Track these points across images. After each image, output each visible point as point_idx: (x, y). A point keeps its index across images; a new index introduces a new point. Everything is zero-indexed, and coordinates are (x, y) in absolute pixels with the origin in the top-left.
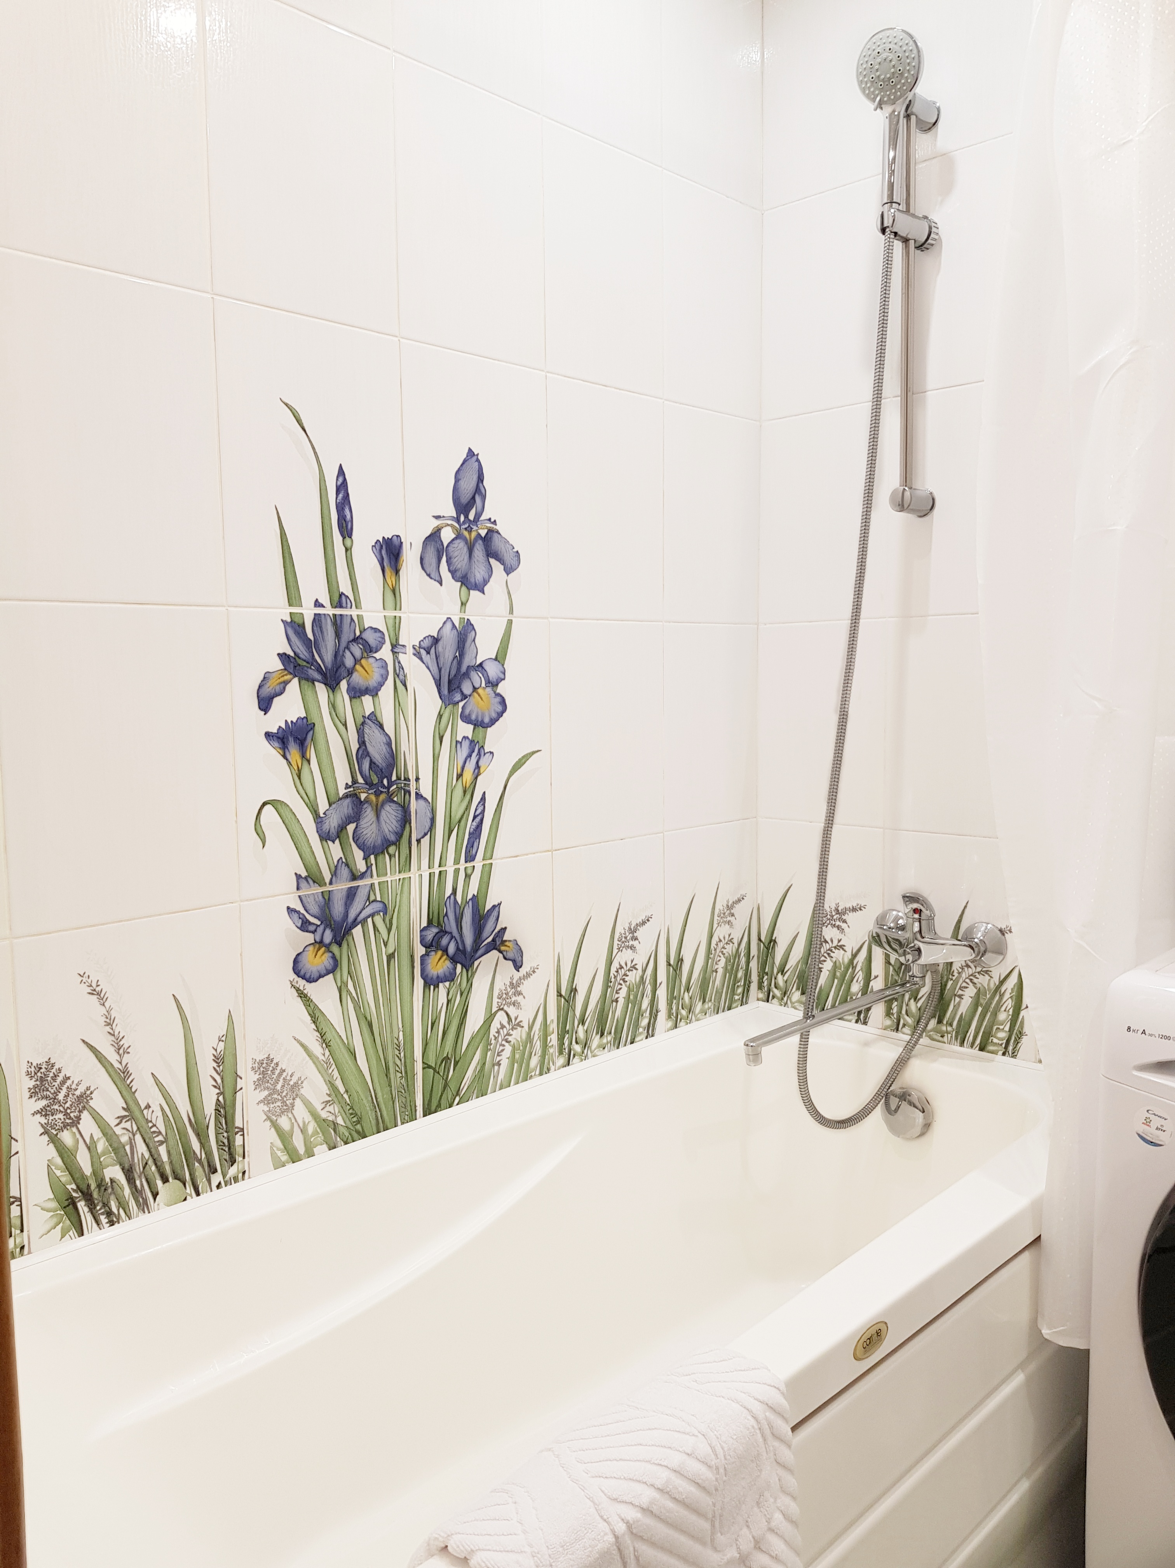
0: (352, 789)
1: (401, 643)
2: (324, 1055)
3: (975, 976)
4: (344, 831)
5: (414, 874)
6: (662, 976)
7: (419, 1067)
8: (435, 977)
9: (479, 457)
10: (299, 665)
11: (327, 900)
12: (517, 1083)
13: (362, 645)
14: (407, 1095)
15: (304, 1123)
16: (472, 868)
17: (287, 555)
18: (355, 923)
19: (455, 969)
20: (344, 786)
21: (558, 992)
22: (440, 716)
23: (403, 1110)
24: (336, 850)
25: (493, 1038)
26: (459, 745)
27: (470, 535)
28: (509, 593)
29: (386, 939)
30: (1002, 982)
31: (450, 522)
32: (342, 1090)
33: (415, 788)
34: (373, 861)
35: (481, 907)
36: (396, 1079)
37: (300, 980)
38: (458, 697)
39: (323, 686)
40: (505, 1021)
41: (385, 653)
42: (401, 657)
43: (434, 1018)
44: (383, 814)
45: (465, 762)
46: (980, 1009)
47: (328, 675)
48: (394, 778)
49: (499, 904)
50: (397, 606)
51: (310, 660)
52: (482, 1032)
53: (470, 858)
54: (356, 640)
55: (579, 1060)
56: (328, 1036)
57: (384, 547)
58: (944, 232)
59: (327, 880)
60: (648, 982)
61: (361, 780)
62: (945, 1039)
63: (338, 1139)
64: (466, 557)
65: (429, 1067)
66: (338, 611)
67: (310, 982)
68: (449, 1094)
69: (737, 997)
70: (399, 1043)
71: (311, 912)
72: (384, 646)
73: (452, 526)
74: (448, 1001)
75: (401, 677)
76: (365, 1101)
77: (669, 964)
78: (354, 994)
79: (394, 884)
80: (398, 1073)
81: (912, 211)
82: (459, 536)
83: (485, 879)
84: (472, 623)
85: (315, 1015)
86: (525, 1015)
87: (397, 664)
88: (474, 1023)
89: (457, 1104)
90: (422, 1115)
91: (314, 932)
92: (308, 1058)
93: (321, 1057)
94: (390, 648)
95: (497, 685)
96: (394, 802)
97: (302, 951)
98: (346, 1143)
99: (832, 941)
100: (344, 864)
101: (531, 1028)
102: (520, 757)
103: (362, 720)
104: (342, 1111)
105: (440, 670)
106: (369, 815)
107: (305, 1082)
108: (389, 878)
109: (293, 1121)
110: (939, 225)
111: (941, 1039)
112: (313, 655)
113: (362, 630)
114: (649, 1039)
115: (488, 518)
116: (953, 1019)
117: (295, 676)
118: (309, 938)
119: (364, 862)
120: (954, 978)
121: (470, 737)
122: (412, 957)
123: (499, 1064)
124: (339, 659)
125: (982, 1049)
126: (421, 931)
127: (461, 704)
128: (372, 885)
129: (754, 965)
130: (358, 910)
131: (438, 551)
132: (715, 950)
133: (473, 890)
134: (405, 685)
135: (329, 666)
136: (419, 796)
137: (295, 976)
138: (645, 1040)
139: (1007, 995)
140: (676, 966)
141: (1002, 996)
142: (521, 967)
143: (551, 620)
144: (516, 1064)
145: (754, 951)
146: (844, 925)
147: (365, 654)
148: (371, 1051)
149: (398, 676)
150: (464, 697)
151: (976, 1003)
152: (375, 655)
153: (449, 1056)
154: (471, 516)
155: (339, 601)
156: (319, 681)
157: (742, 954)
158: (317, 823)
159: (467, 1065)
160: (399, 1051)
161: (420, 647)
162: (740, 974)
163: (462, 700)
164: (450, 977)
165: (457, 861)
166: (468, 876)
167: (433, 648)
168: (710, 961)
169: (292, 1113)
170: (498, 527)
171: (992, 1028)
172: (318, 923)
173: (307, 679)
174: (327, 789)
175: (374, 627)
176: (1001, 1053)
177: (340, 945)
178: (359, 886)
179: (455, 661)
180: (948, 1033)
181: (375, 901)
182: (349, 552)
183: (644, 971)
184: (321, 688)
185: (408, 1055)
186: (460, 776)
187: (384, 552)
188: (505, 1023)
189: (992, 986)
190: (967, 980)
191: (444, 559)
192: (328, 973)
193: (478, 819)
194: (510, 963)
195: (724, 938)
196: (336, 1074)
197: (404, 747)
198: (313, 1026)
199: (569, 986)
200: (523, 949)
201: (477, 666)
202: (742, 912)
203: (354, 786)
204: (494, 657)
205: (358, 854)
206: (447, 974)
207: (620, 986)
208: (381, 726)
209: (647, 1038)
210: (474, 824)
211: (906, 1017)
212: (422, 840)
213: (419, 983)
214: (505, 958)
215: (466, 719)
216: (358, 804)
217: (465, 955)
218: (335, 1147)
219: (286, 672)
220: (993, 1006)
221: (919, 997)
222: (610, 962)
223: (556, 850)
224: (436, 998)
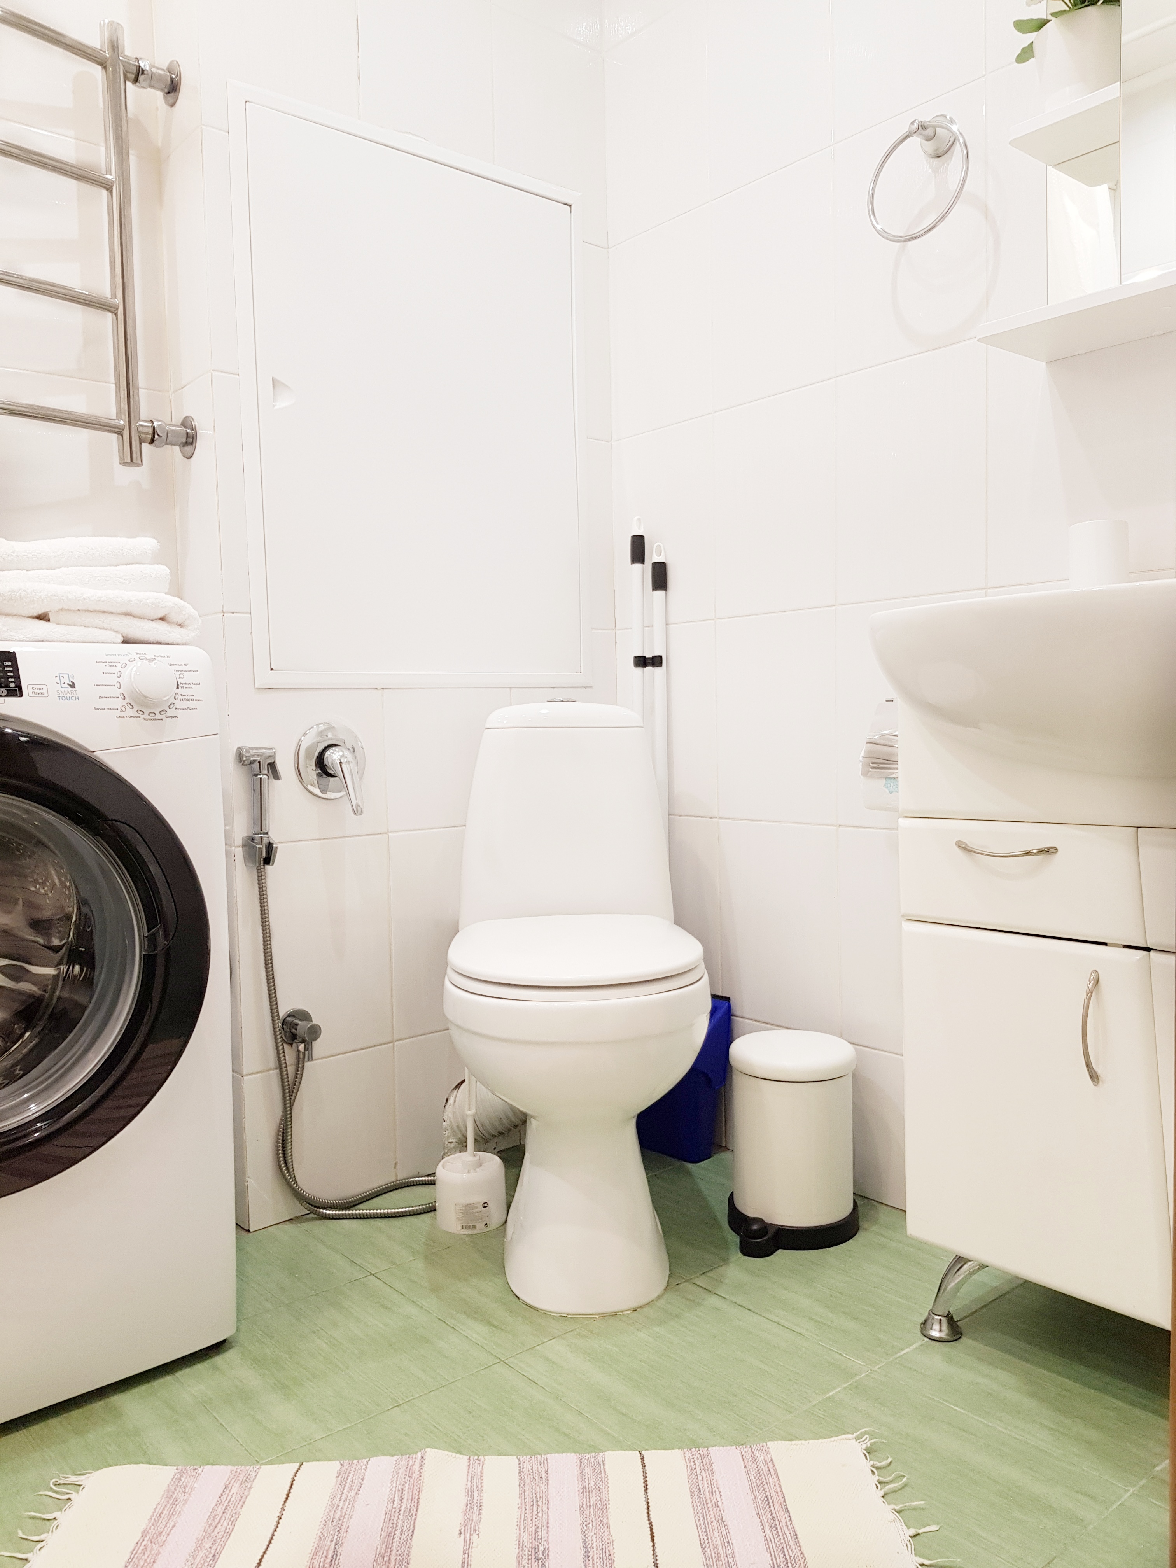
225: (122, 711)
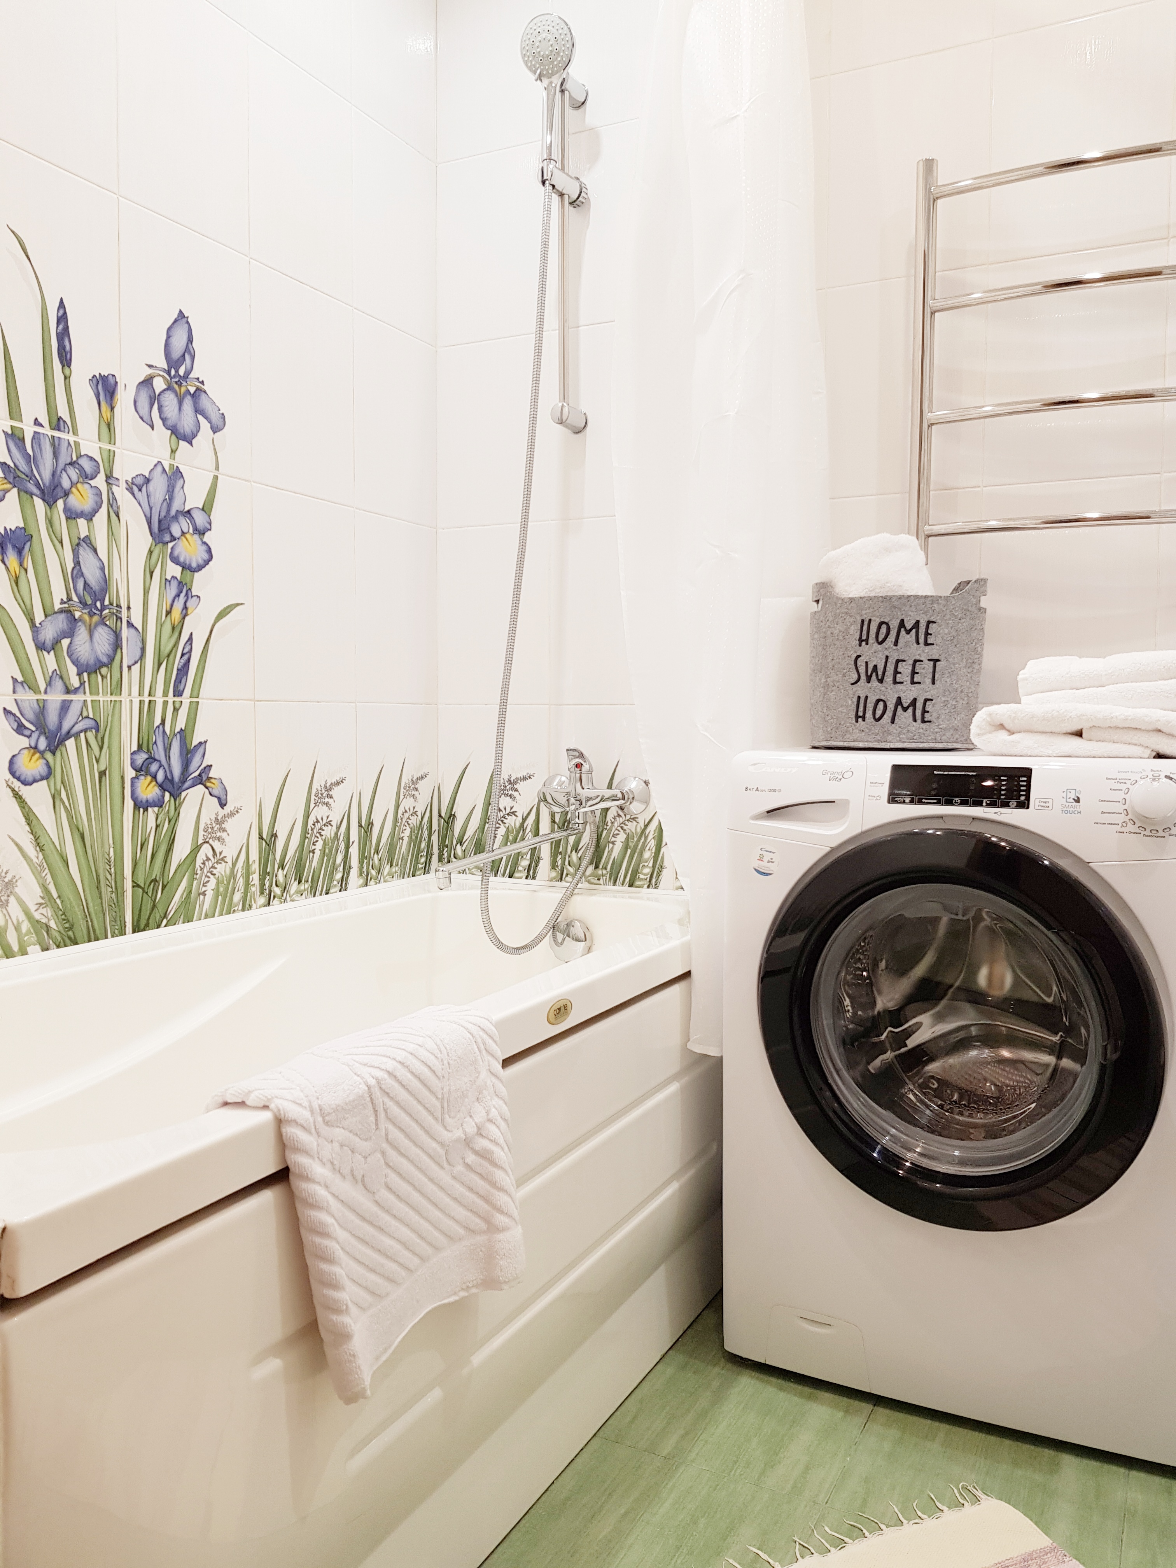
0: (66, 605)
1: (114, 475)
2: (38, 858)
3: (625, 824)
4: (59, 644)
5: (124, 698)
6: (354, 836)
7: (128, 884)
8: (144, 801)
9: (189, 320)
10: (19, 477)
11: (42, 709)
12: (221, 914)
13: (78, 469)
14: (116, 909)
15: (18, 921)
16: (179, 703)
17: (9, 371)
18: (68, 735)
19: (163, 796)
20: (59, 601)
21: (259, 834)
22: (151, 552)
23: (113, 923)
24: (50, 659)
25: (199, 869)
26: (168, 583)
27: (180, 389)
28: (215, 449)
29: (98, 757)
30: (646, 826)
31: (161, 373)
32: (55, 895)
33: (126, 616)
34: (86, 679)
35: (188, 742)
36: (107, 893)
37: (15, 780)
38: (167, 538)
39: (40, 501)
40: (210, 854)
41: (100, 481)
42: (114, 488)
43: (143, 840)
44: (96, 635)
45: (173, 601)
46: (629, 851)
47: (46, 491)
48: (107, 602)
49: (206, 742)
50: (112, 440)
51: (29, 474)
52: (188, 861)
53: (178, 693)
54: (72, 464)
55: (278, 902)
56: (42, 841)
57: (100, 382)
58: (592, 193)
59: (42, 689)
60: (341, 839)
61: (75, 598)
62: (601, 881)
63: (51, 942)
64: (177, 408)
65: (138, 886)
66: (56, 434)
67: (25, 785)
68: (157, 915)
69: (420, 866)
70: (110, 858)
71: (27, 717)
72: (99, 475)
73: (163, 377)
74: (157, 826)
75: (115, 508)
76: (77, 909)
77: (360, 826)
78: (67, 804)
79: (106, 704)
80: (108, 887)
81: (566, 171)
82: (169, 388)
83: (192, 716)
84: (181, 470)
85: (30, 818)
86: (230, 852)
87: (111, 494)
88: (181, 850)
89: (165, 926)
90: (131, 931)
91: (29, 737)
92: (22, 859)
93: (35, 860)
94: (105, 478)
95: (204, 534)
96: (106, 625)
97: (17, 753)
98: (58, 947)
99: (505, 809)
100: (58, 677)
101: (234, 864)
102: (225, 606)
103: (77, 541)
104: (54, 915)
105: (151, 509)
106: (82, 633)
107: (19, 881)
108: (101, 698)
109: (8, 917)
110: (587, 187)
111: (598, 882)
112: (32, 470)
113: (79, 456)
114: (342, 892)
115: (196, 377)
116: (608, 863)
117: (15, 486)
118: (24, 742)
119: (77, 678)
120: (608, 828)
121: (179, 578)
122: (123, 778)
123: (204, 894)
124: (56, 479)
125: (631, 885)
126: (132, 754)
127: (170, 545)
128: (85, 701)
129: (435, 838)
130: (72, 723)
131: (150, 397)
132: (402, 819)
133: (181, 724)
134: (118, 516)
135: (47, 483)
136: (130, 624)
137: (10, 777)
138: (338, 893)
139: (651, 836)
140: (367, 828)
141: (646, 837)
142: (225, 805)
143: (253, 483)
144: (220, 897)
145: (435, 827)
146: (515, 794)
147: (81, 480)
148: (83, 861)
149: (112, 506)
150: (173, 539)
151: (626, 847)
152: (90, 482)
153: (158, 879)
154: (182, 372)
155: (58, 424)
156: (37, 496)
157: (425, 827)
158: (33, 632)
159: (174, 890)
160: (110, 865)
161: (132, 483)
162: (423, 845)
163: (171, 542)
164: (159, 804)
165: (165, 694)
166: (176, 710)
167: (145, 486)
168: (397, 828)
169: (6, 909)
170: (205, 387)
171: (639, 865)
172: (33, 729)
173: (26, 492)
174: (44, 601)
175: (90, 455)
176: (646, 886)
177: (54, 754)
178: (72, 700)
179: (165, 503)
180: (603, 876)
181: (87, 717)
182: (67, 380)
183: (338, 828)
184: (39, 503)
185: (118, 873)
186: (168, 613)
187: (100, 387)
188: (211, 856)
189: (639, 831)
190: (619, 828)
191: (156, 406)
192: (42, 779)
193: (186, 657)
194: (216, 799)
195: (410, 809)
196: (49, 878)
197: (116, 575)
198: (27, 828)
199: (270, 831)
200: (227, 788)
201: (186, 512)
202: (425, 789)
203: (69, 602)
204: (201, 507)
205: (72, 670)
206: (156, 800)
207: (316, 839)
208: (95, 551)
209: (340, 891)
210: (182, 661)
211: (568, 867)
212: (133, 667)
213: (129, 804)
214: (211, 794)
215: (175, 560)
216: (73, 621)
217: (173, 786)
218: (47, 949)
219: (6, 481)
220: (639, 847)
221: (579, 848)
222: (307, 815)
223: (258, 701)
224: (145, 819)
225: (1122, 826)
